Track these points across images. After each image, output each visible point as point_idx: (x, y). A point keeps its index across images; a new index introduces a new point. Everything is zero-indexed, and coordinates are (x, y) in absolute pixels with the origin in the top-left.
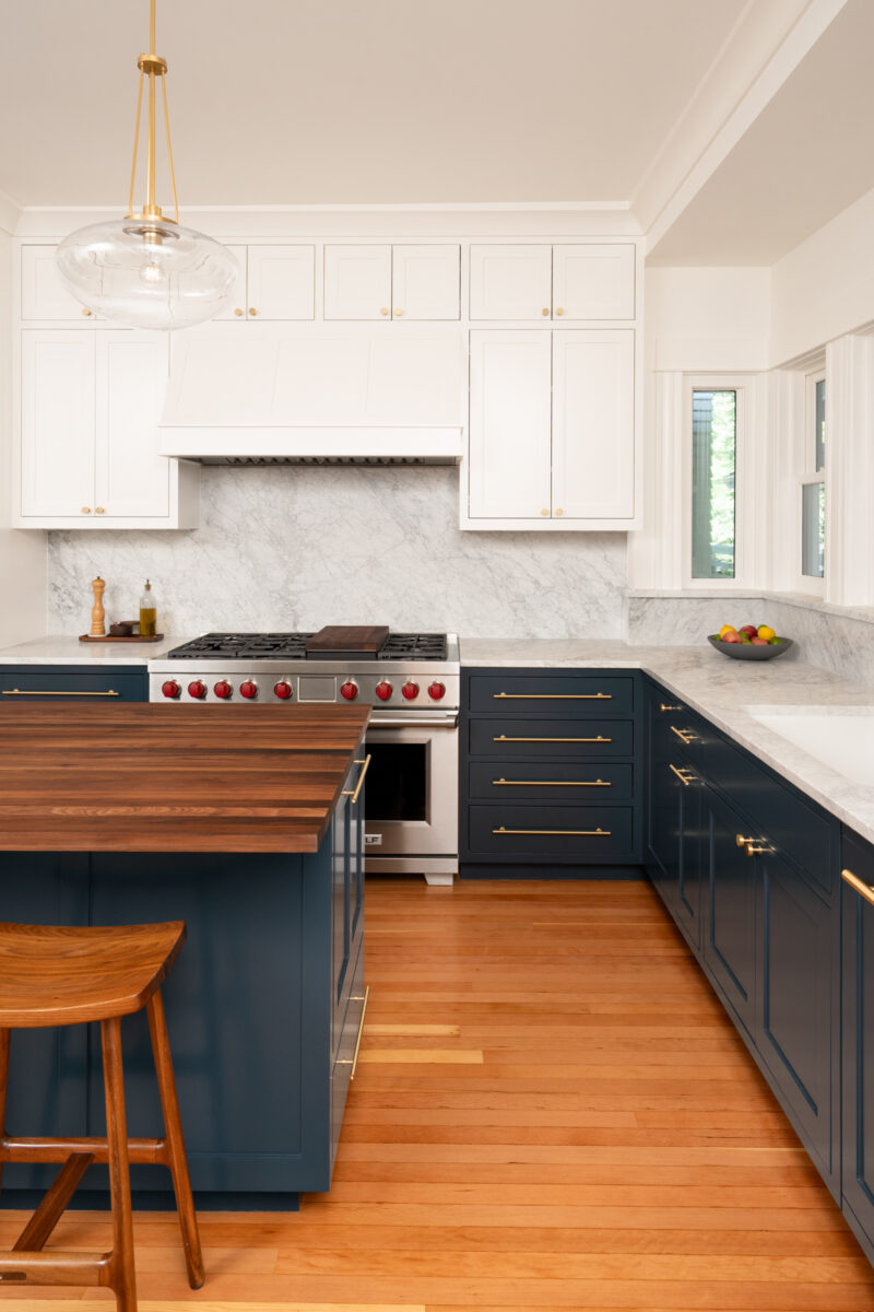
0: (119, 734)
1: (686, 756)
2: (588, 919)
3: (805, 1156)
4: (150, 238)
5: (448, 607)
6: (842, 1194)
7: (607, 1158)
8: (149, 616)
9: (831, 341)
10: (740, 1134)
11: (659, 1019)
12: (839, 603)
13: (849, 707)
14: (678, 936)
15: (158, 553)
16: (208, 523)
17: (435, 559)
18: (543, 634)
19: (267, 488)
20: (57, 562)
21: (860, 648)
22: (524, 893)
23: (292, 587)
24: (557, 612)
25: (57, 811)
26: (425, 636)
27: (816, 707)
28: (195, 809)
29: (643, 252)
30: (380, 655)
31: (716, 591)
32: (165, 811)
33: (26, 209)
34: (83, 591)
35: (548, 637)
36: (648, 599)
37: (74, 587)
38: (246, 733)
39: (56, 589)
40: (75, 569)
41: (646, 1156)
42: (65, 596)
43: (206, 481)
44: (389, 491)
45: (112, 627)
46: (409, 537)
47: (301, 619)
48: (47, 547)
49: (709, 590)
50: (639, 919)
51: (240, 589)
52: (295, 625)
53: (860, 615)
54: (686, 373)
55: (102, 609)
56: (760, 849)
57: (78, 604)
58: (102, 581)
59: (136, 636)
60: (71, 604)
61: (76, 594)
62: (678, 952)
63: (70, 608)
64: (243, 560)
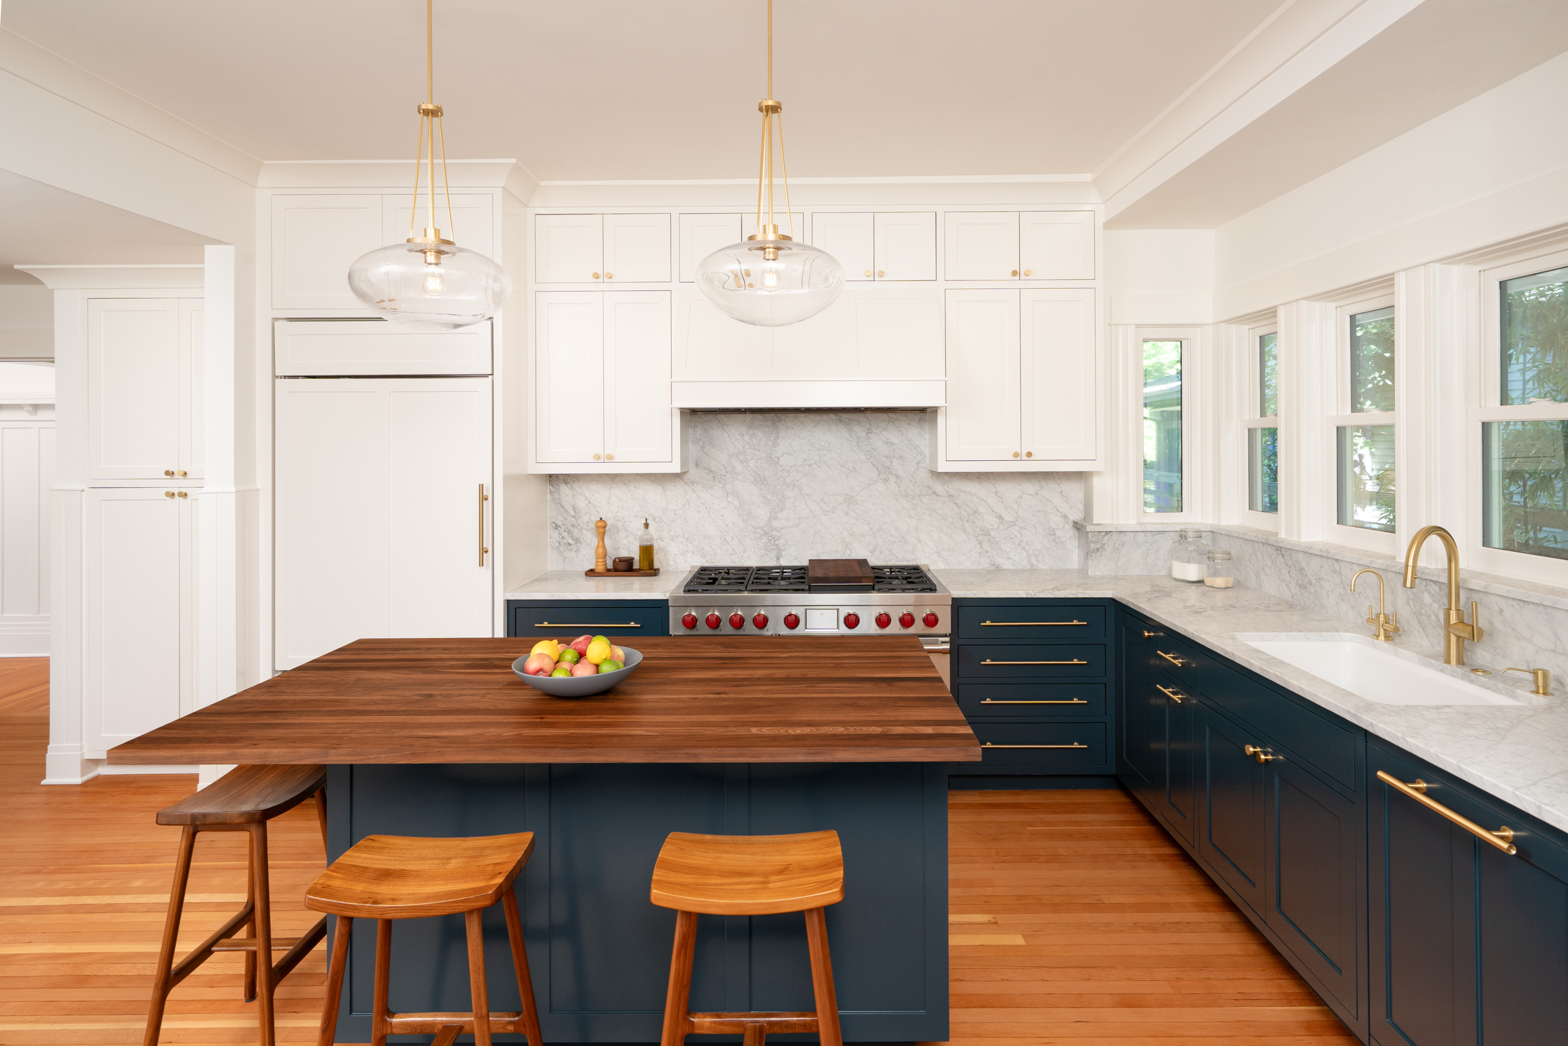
0: (727, 665)
1: (1171, 676)
2: (1075, 823)
3: (1330, 1012)
4: (769, 252)
5: (919, 541)
6: (1370, 1034)
7: (1158, 1016)
8: (647, 551)
9: (1284, 304)
10: (1261, 997)
11: (1165, 907)
12: (1295, 538)
13: (1324, 633)
14: (1166, 837)
15: (652, 494)
16: (697, 465)
17: (907, 496)
18: (1007, 565)
19: (751, 432)
20: (558, 503)
21: (1319, 579)
22: (1010, 801)
23: (775, 524)
24: (1019, 545)
25: (754, 730)
26: (896, 567)
27: (1295, 634)
28: (864, 729)
29: (1102, 218)
30: (876, 587)
31: (1168, 524)
32: (840, 730)
33: (543, 183)
34: (582, 528)
35: (1011, 567)
36: (1107, 533)
37: (573, 526)
38: (837, 664)
39: (557, 527)
40: (574, 509)
41: (1186, 1015)
42: (565, 534)
43: (695, 426)
44: (863, 434)
45: (614, 561)
46: (882, 476)
47: (783, 553)
48: (549, 488)
49: (1162, 524)
50: (1120, 823)
51: (727, 526)
52: (778, 559)
53: (1321, 550)
54: (1138, 326)
55: (604, 547)
56: (1270, 757)
57: (577, 541)
58: (604, 521)
59: (636, 570)
60: (571, 541)
61: (576, 532)
62: (1168, 850)
63: (570, 544)
64: (729, 499)
